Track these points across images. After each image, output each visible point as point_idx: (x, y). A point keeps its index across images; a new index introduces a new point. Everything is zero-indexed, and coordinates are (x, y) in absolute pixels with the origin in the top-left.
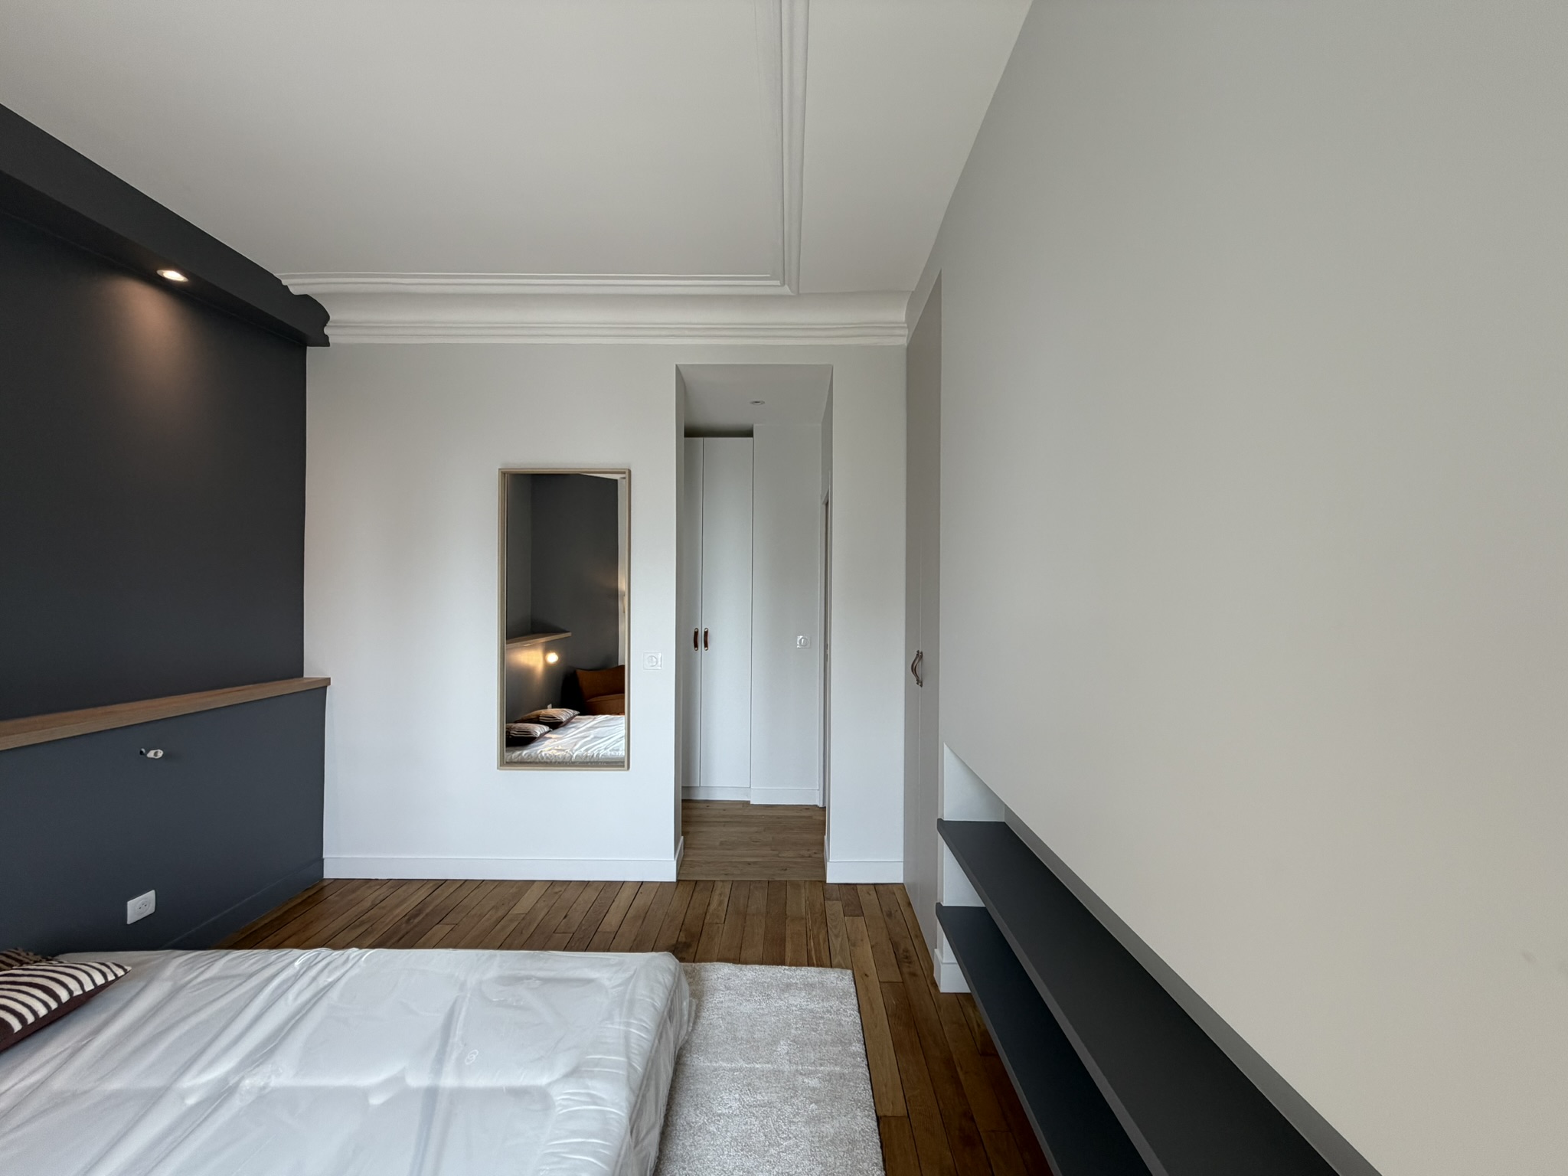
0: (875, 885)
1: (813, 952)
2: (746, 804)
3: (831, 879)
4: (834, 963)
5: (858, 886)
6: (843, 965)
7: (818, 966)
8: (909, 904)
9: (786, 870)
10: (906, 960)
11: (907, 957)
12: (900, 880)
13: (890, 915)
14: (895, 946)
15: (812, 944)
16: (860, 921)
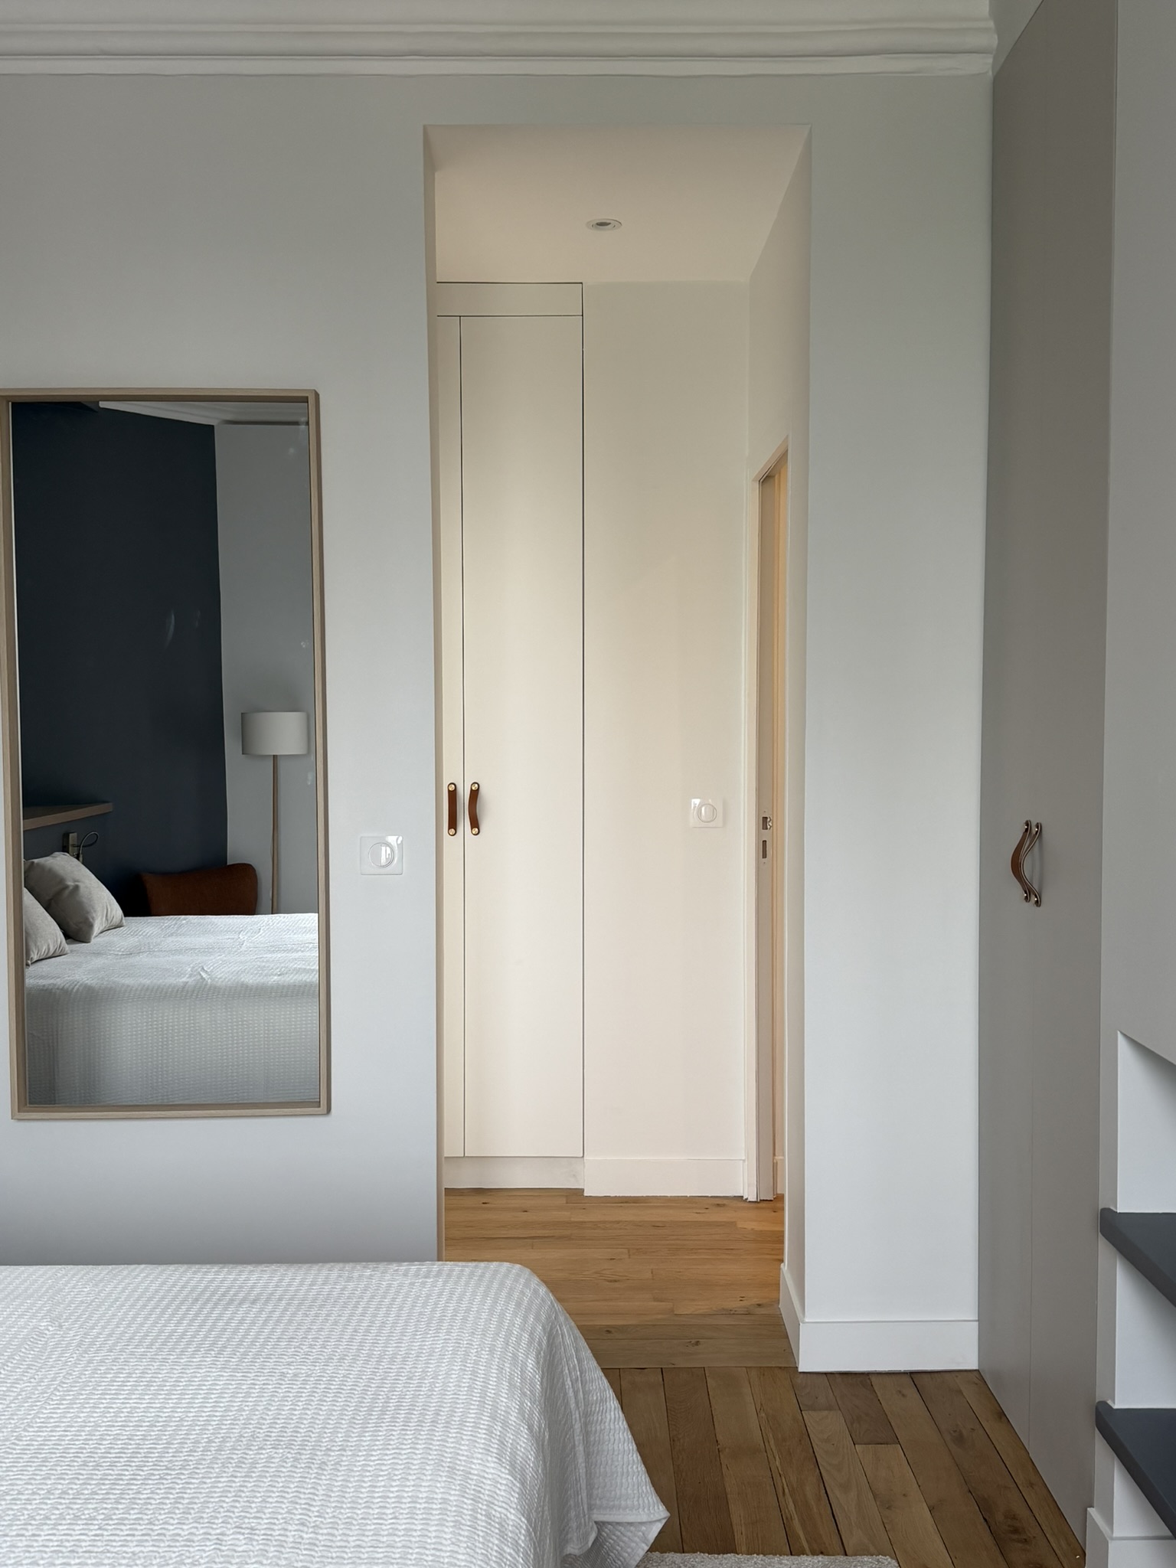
0: (912, 1374)
1: (796, 1523)
2: (575, 1195)
3: (807, 1362)
4: (850, 1543)
5: (873, 1379)
6: (872, 1549)
7: (814, 1553)
8: (1001, 1415)
9: (697, 1343)
10: (1015, 1537)
11: (1016, 1531)
12: (971, 1362)
13: (960, 1439)
14: (985, 1508)
15: (791, 1506)
16: (893, 1453)
